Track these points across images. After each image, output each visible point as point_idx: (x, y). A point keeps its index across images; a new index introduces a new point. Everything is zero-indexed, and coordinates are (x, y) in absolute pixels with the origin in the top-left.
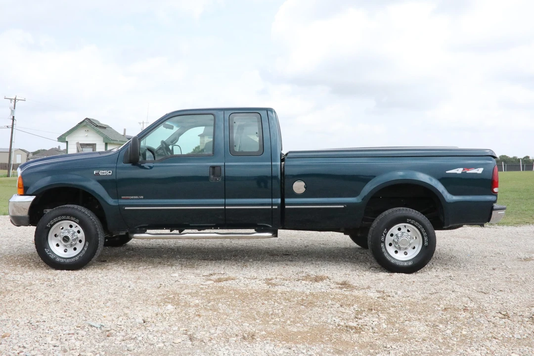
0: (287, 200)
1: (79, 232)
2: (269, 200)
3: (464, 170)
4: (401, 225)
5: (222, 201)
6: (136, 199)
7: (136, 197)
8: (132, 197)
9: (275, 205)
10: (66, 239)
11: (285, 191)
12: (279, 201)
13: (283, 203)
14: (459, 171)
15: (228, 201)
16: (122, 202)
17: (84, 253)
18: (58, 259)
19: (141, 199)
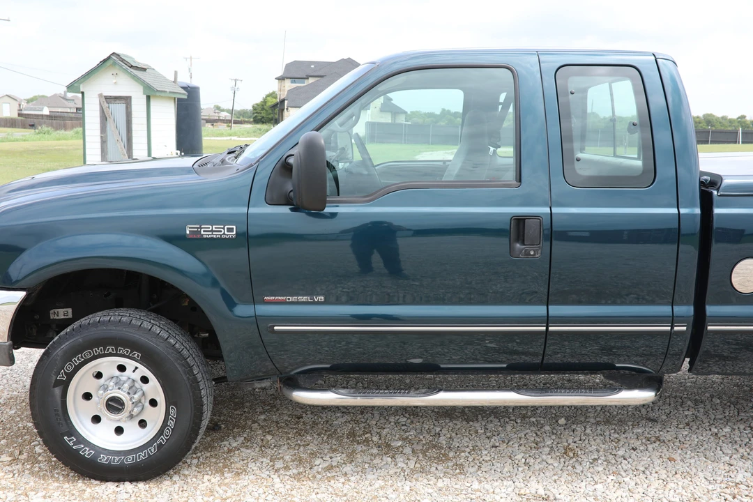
0: (711, 310)
1: (145, 380)
2: (665, 310)
5: (540, 310)
6: (303, 303)
7: (304, 299)
8: (293, 299)
9: (681, 321)
10: (115, 405)
11: (709, 286)
12: (687, 310)
13: (700, 319)
15: (556, 310)
16: (263, 310)
17: (169, 434)
18: (103, 459)
19: (319, 303)
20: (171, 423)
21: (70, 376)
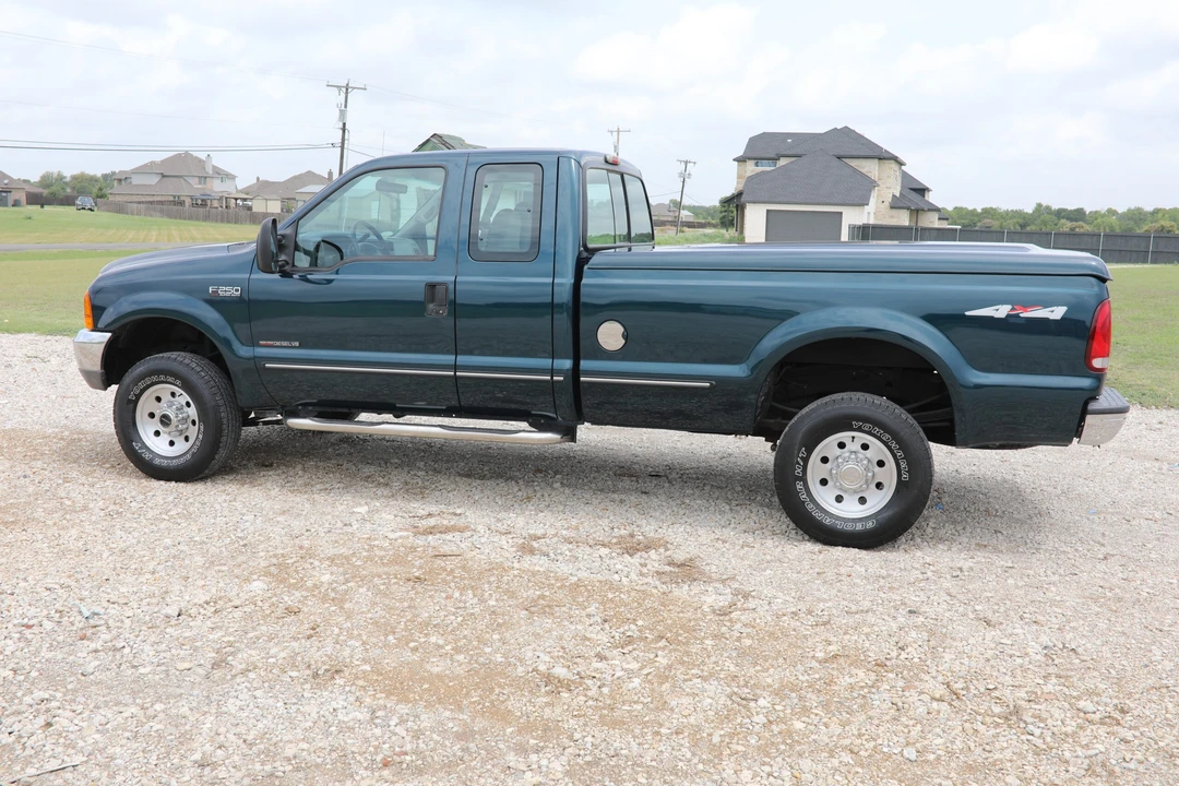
0: (584, 364)
1: (188, 404)
2: (546, 363)
3: (1013, 309)
4: (844, 436)
5: (449, 359)
7: (285, 344)
8: (278, 343)
9: (560, 372)
10: (165, 421)
11: (580, 345)
12: (567, 364)
13: (576, 371)
14: (1001, 311)
15: (463, 359)
16: (258, 351)
17: (199, 444)
18: (157, 461)
19: (295, 347)
20: (201, 437)
21: (138, 397)
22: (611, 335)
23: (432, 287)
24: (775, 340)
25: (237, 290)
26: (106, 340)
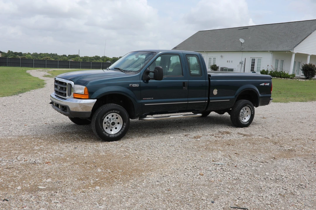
0: (210, 98)
1: (117, 118)
2: (204, 98)
4: (244, 107)
5: (187, 99)
6: (150, 99)
8: (148, 99)
9: (207, 100)
10: (113, 124)
11: (210, 94)
12: (208, 98)
13: (209, 100)
14: (263, 84)
15: (189, 99)
16: (142, 101)
18: (111, 136)
19: (152, 99)
20: (125, 127)
21: (105, 118)
22: (215, 92)
23: (184, 83)
24: (238, 91)
25: (138, 85)
26: (95, 102)
